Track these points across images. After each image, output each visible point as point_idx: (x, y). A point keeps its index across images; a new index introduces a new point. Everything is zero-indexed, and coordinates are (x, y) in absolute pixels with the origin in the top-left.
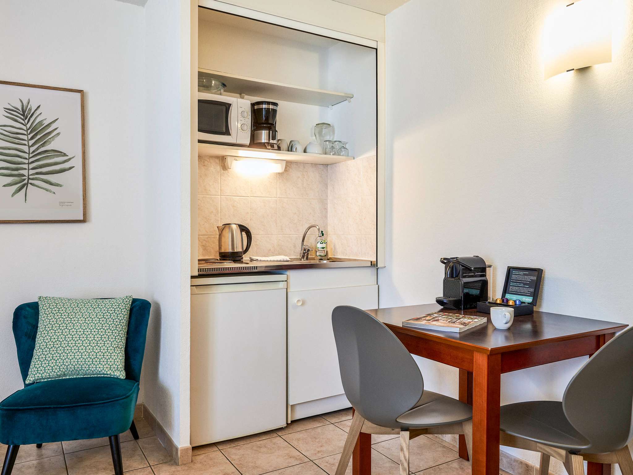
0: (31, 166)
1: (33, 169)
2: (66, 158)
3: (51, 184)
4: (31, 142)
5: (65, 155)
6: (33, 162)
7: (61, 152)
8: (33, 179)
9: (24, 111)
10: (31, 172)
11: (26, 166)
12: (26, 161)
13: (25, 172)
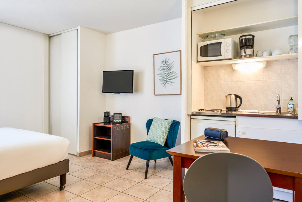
0: (167, 77)
3: (172, 83)
4: (167, 70)
5: (176, 73)
8: (168, 81)
10: (168, 79)
12: (166, 76)
13: (166, 80)
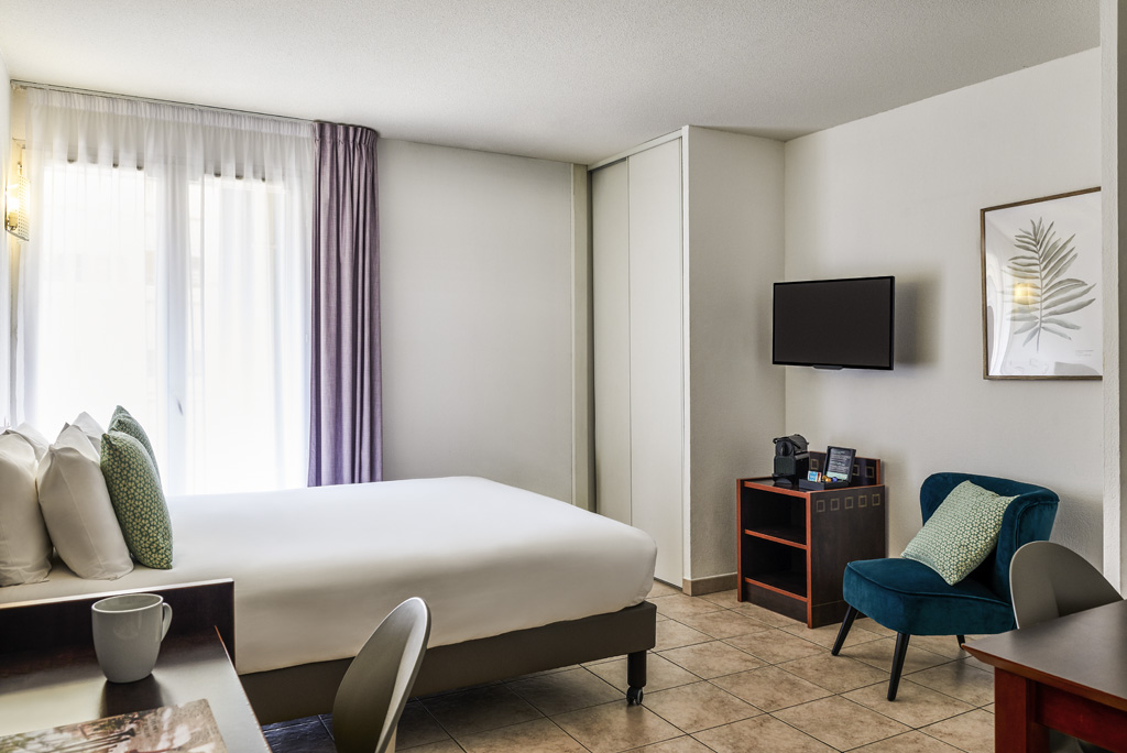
0: (1044, 304)
1: (1047, 308)
2: (1085, 288)
3: (1067, 327)
4: (1044, 273)
5: (1084, 284)
6: (1046, 299)
7: (1078, 281)
8: (1045, 322)
9: (1035, 235)
10: (1045, 312)
11: (1038, 306)
12: (1038, 299)
13: (1037, 314)
